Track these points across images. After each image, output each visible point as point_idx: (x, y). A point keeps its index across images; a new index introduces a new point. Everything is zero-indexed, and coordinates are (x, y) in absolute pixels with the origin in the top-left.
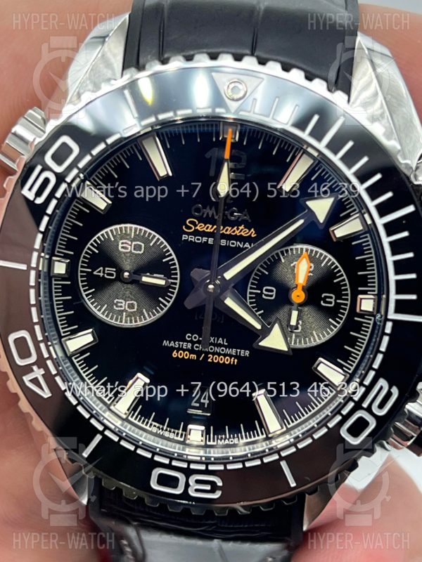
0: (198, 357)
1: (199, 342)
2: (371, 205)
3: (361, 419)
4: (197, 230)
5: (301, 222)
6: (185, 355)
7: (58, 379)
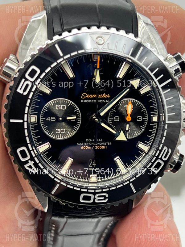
0: (91, 148)
1: (91, 142)
3: (158, 163)
5: (128, 90)
6: (86, 148)
7: (40, 164)
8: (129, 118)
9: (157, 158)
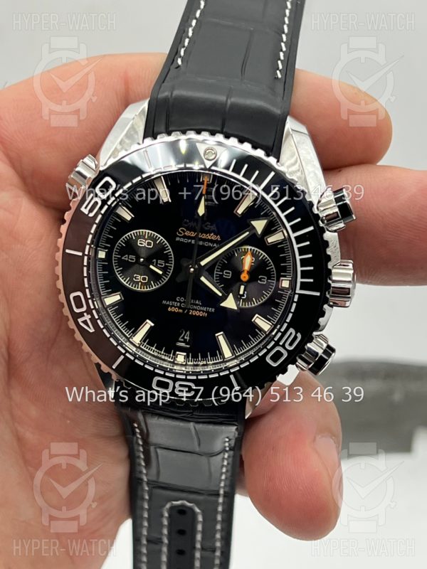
0: (184, 311)
1: (184, 302)
2: (288, 225)
3: (278, 351)
4: (185, 235)
5: (248, 233)
6: (176, 310)
7: (99, 321)
8: (245, 277)
9: (277, 344)
